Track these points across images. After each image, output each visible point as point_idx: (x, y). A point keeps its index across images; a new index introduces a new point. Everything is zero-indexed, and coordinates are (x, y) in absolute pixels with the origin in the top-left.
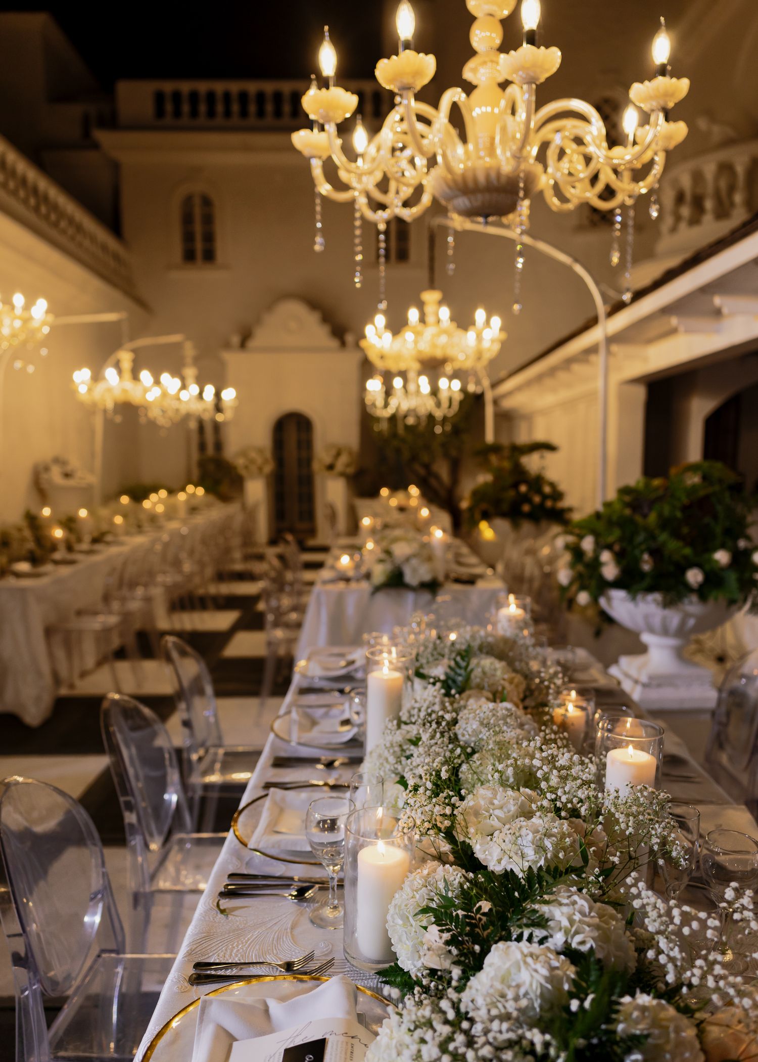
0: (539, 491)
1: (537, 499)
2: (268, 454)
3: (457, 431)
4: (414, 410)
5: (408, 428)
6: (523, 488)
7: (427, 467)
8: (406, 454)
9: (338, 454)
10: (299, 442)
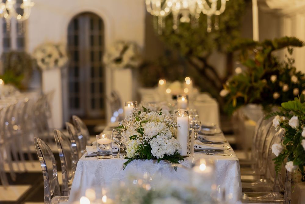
0: (288, 81)
1: (285, 88)
2: (63, 49)
3: (228, 29)
4: (188, 10)
5: (182, 25)
6: (273, 78)
7: (203, 60)
8: (184, 50)
9: (125, 49)
10: (92, 38)
